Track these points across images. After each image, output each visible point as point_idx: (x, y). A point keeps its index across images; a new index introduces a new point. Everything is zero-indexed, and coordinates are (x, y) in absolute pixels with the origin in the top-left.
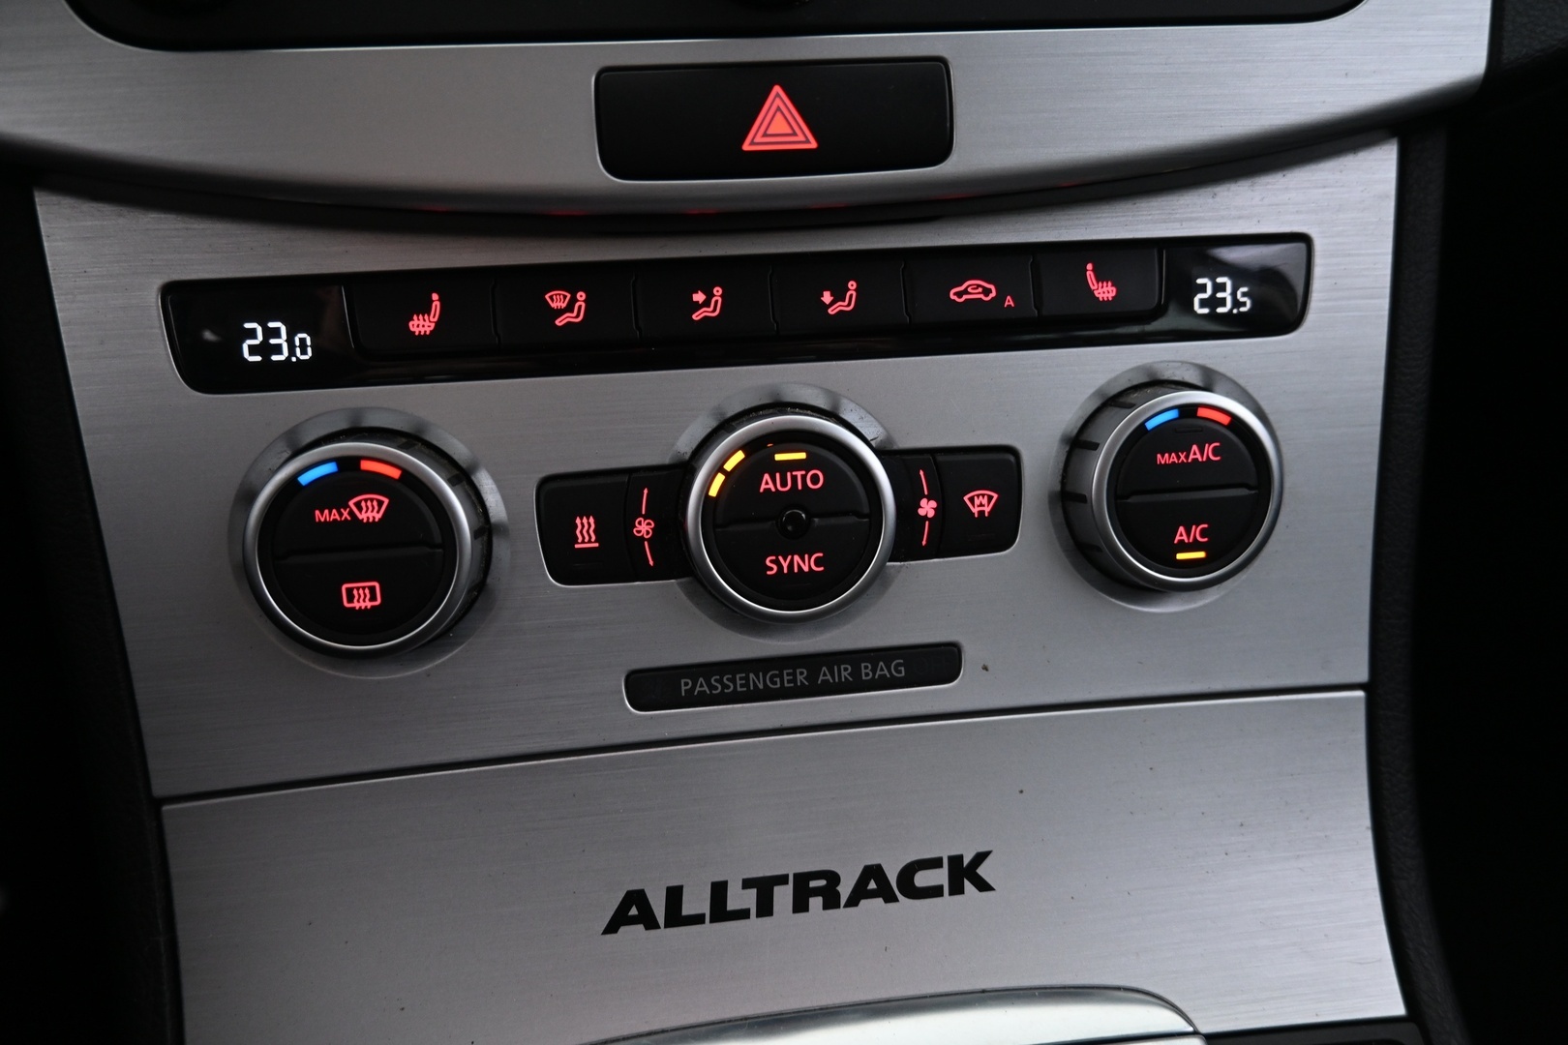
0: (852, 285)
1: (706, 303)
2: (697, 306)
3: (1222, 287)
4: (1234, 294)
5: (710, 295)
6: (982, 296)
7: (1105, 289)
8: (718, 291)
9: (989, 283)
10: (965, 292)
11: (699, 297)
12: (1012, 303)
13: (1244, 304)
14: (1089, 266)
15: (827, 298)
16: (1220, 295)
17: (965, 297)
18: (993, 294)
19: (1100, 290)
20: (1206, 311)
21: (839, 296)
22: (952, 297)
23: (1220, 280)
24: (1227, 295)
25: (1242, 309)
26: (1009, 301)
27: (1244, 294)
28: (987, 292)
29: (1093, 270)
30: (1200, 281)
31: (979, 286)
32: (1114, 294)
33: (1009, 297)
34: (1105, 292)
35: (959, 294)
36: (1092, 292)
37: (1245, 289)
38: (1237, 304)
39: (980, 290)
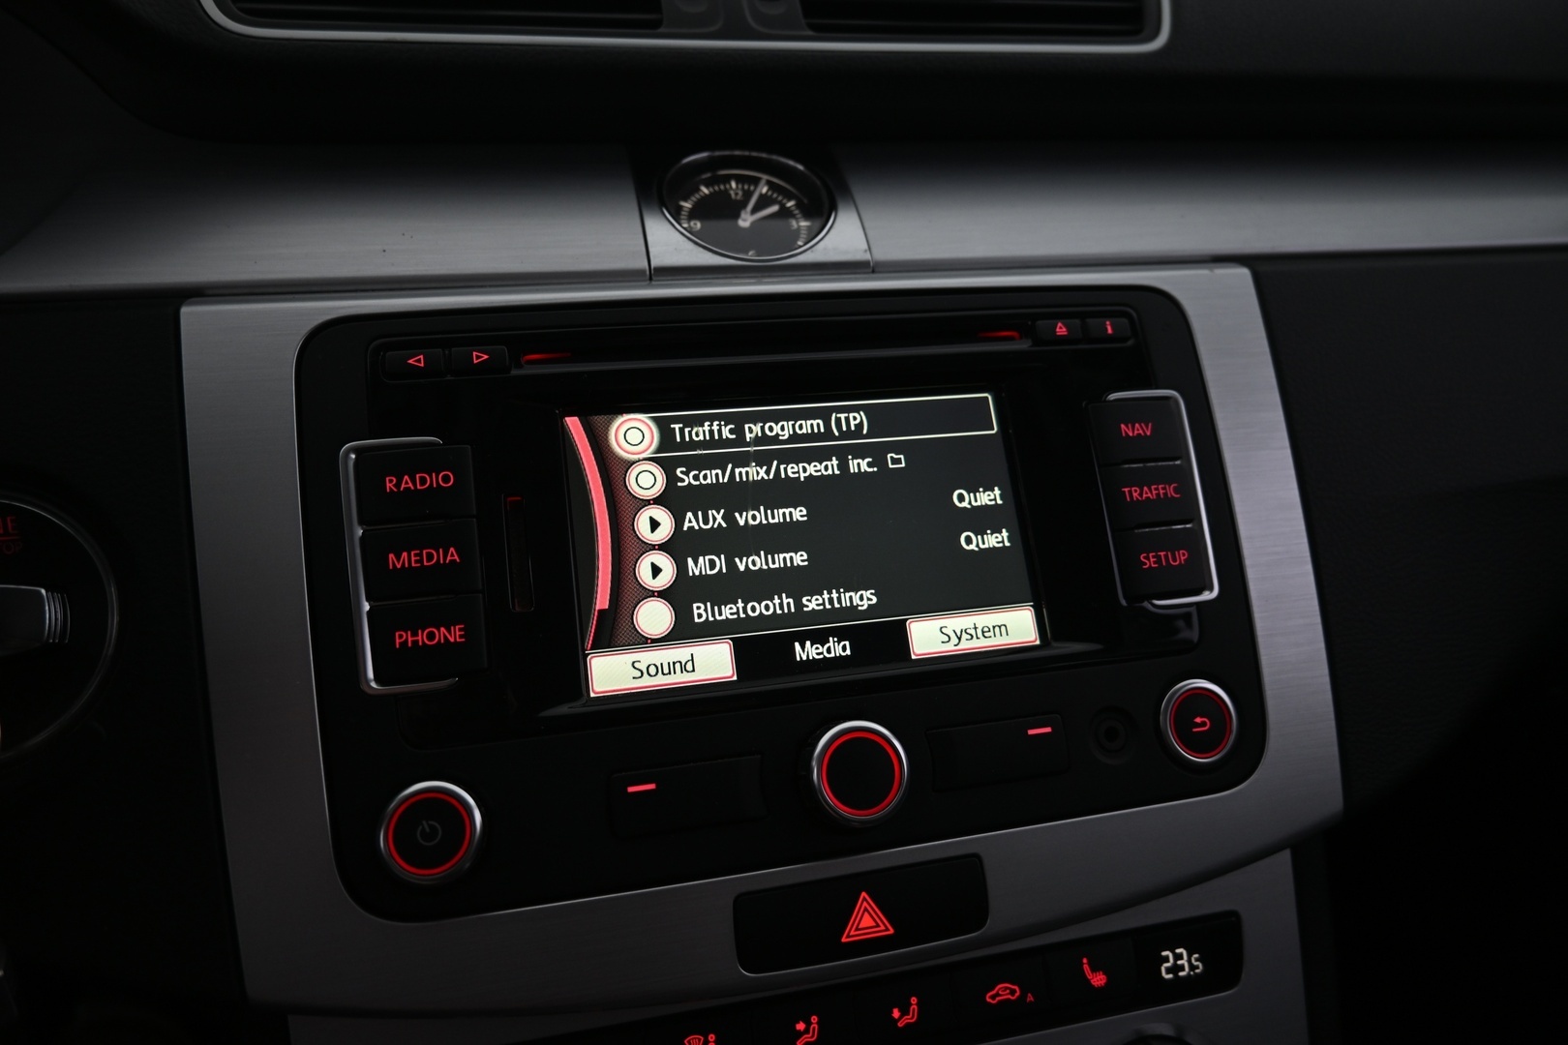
0: (914, 1000)
1: (807, 1031)
2: (800, 1034)
3: (1179, 957)
4: (1189, 961)
5: (808, 1023)
6: (1010, 996)
7: (1098, 978)
8: (814, 1019)
9: (1013, 984)
10: (997, 995)
11: (800, 1026)
12: (1032, 999)
13: (1197, 967)
14: (1085, 961)
15: (896, 1013)
16: (1179, 962)
17: (998, 999)
18: (1018, 994)
19: (1095, 979)
20: (1170, 976)
21: (904, 1012)
22: (988, 1000)
23: (1178, 951)
24: (1184, 962)
25: (1197, 971)
26: (1030, 998)
27: (1197, 960)
28: (1013, 992)
29: (1089, 963)
30: (1164, 953)
31: (1007, 988)
32: (1104, 981)
33: (1029, 995)
34: (1098, 980)
35: (993, 997)
36: (1088, 981)
37: (1196, 956)
38: (1192, 967)
39: (1008, 991)
